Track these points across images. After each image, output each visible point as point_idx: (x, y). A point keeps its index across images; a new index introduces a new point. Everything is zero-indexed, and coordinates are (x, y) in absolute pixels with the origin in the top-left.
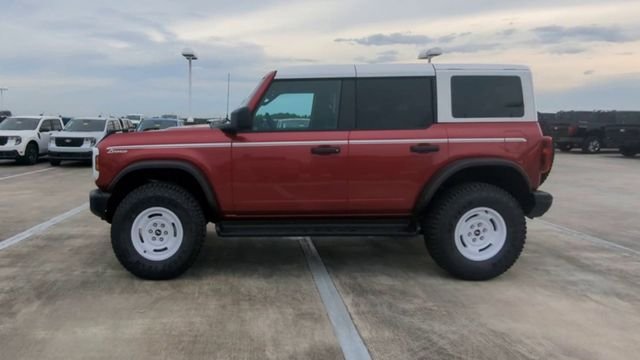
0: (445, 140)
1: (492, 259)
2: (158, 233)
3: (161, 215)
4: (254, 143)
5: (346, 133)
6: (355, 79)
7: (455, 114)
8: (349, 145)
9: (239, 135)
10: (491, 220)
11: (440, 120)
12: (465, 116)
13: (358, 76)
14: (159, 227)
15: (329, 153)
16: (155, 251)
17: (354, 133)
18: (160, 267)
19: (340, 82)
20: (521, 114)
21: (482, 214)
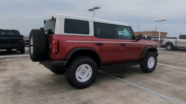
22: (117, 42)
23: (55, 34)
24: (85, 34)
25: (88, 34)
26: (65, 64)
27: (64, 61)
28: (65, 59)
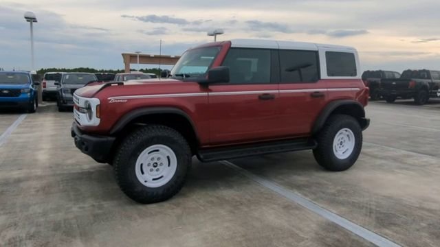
0: (326, 90)
1: (350, 157)
2: (155, 165)
3: (157, 151)
4: (219, 92)
5: (276, 86)
6: (278, 50)
7: (329, 75)
8: (279, 93)
9: (210, 87)
10: (348, 136)
11: (322, 78)
12: (333, 75)
13: (280, 48)
14: (155, 161)
15: (267, 99)
16: (154, 179)
17: (281, 85)
18: (160, 192)
19: (269, 51)
20: (355, 75)
21: (344, 132)
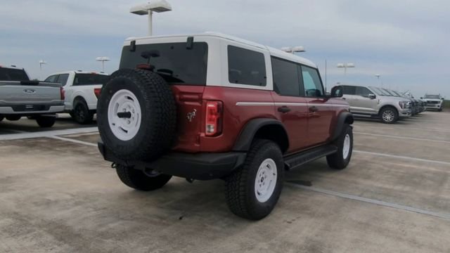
22: (305, 104)
23: (207, 84)
24: (261, 85)
25: (265, 85)
26: (240, 162)
27: (237, 154)
28: (234, 149)
